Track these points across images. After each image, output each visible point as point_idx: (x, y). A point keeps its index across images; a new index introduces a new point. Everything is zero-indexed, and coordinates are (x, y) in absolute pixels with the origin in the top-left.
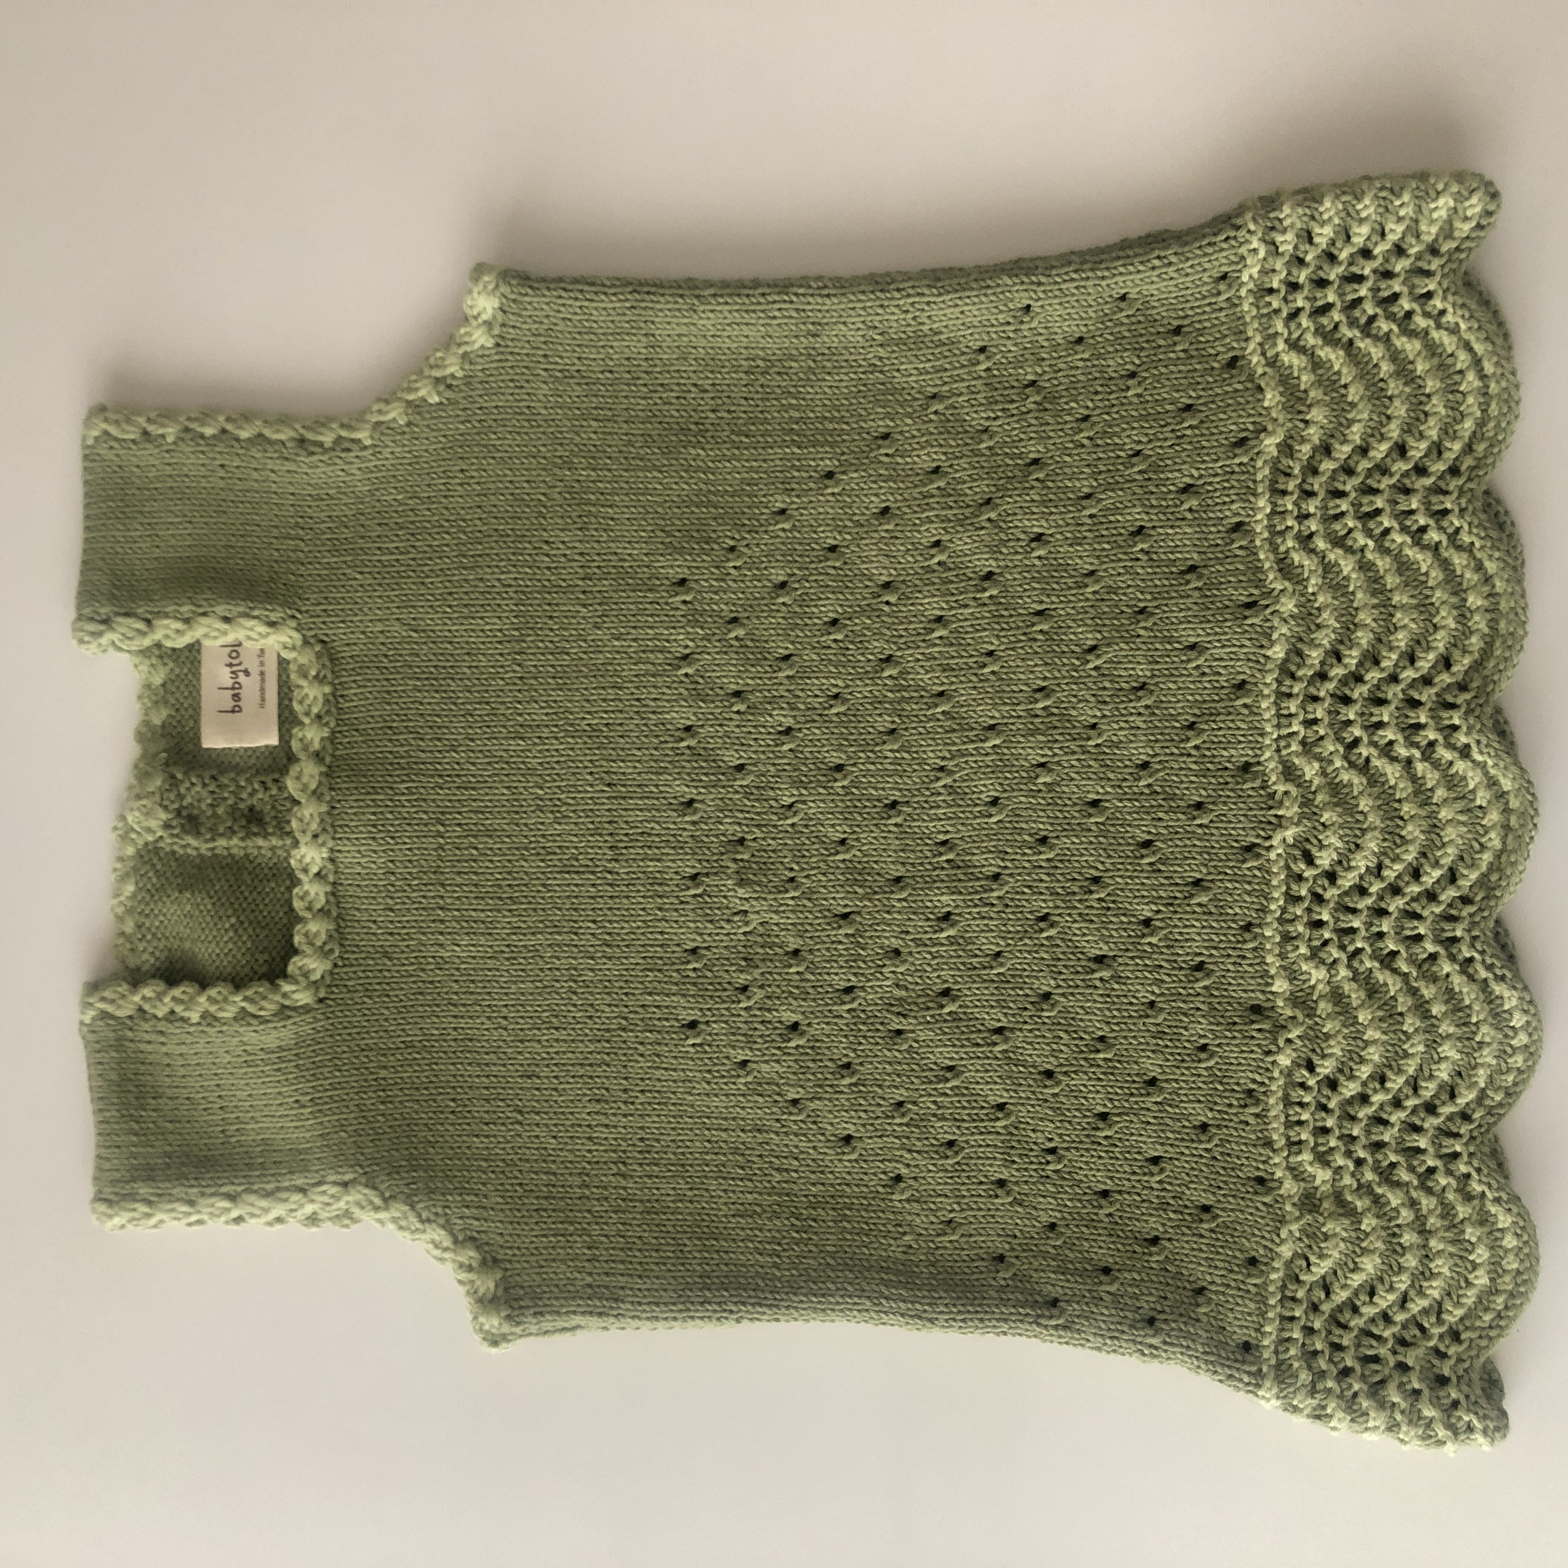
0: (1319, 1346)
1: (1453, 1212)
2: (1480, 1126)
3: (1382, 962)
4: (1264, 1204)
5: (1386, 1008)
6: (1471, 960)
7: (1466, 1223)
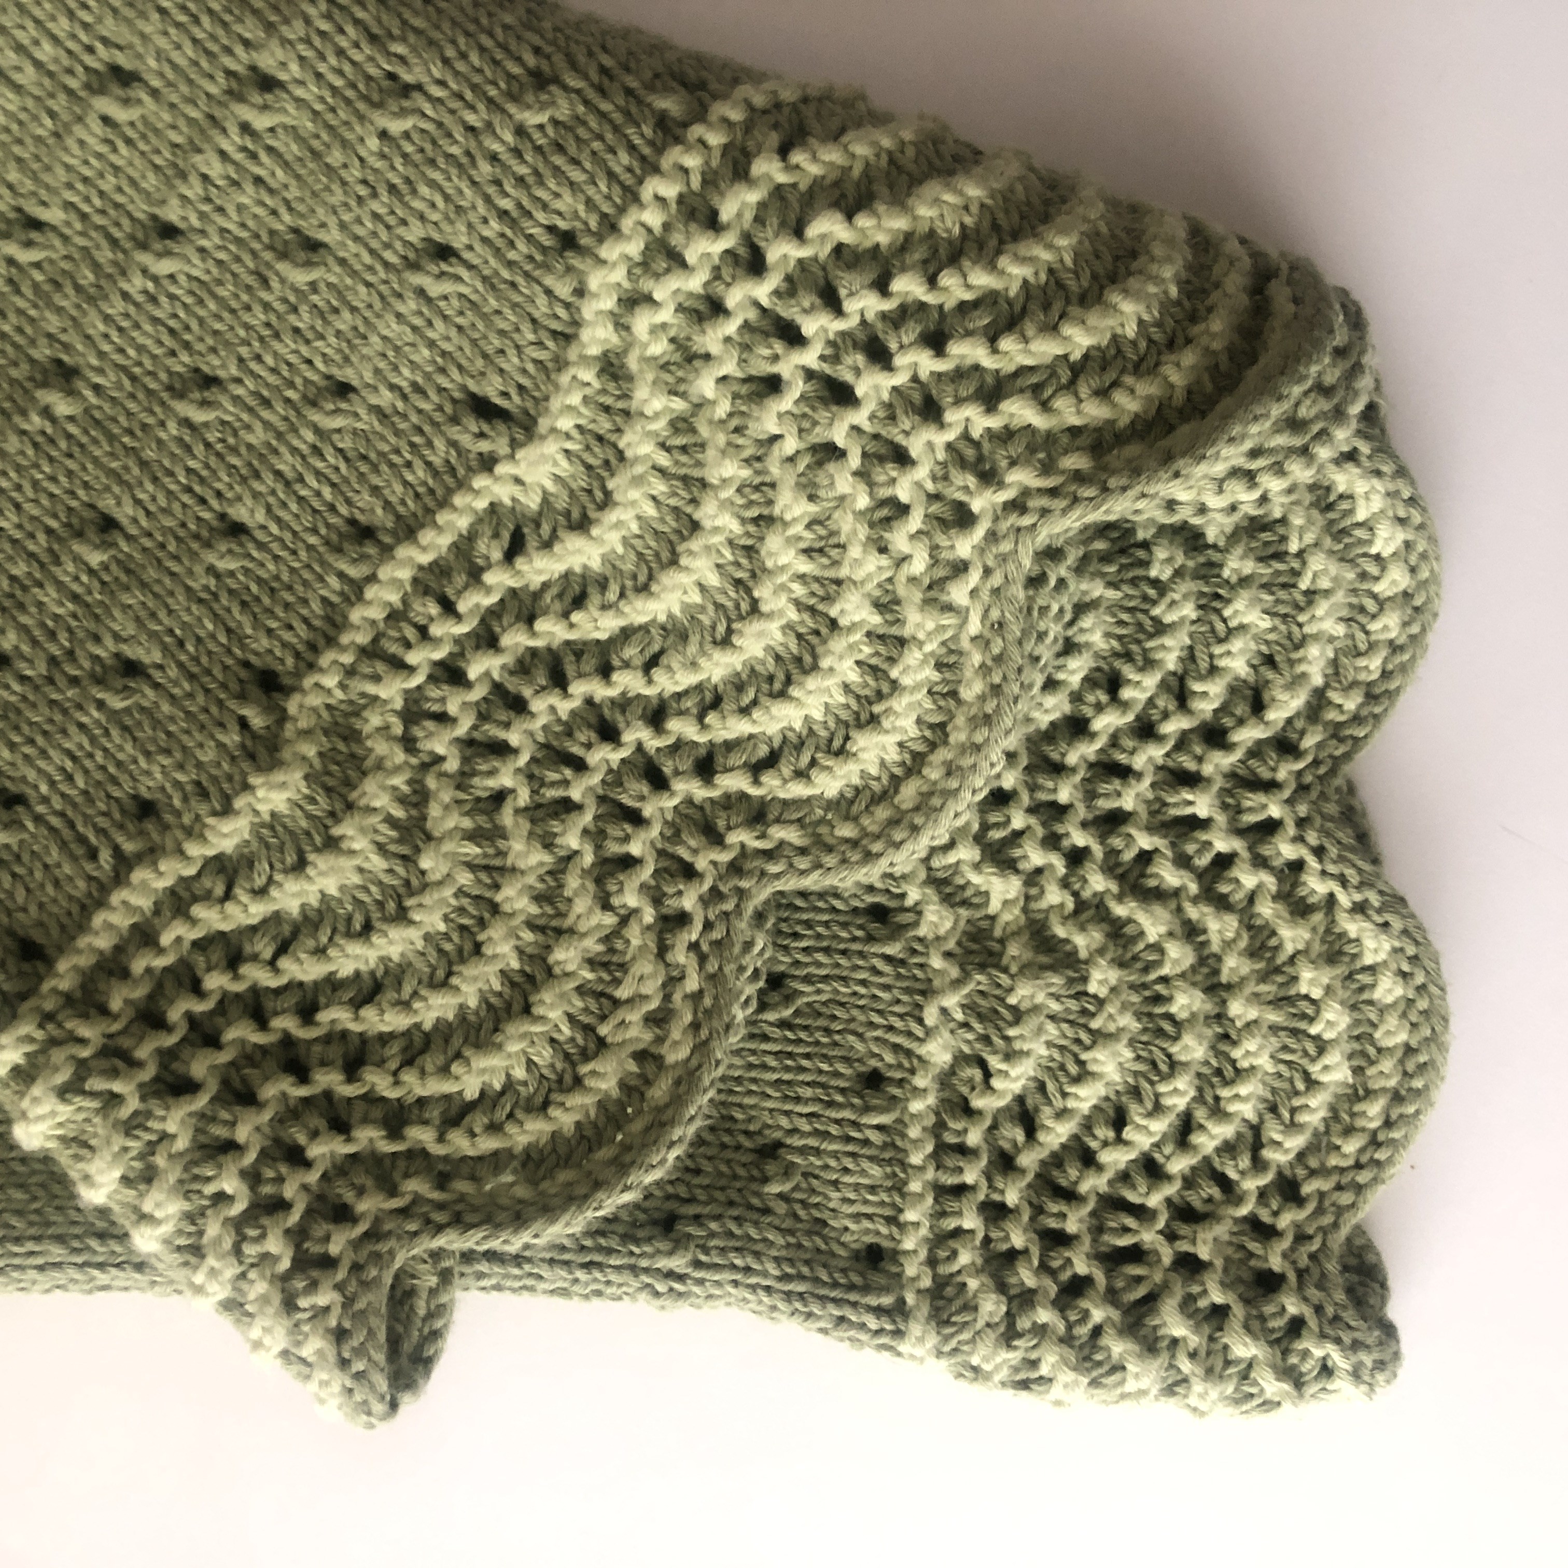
0: (1018, 1240)
1: (1273, 942)
4: (888, 959)
7: (1301, 962)
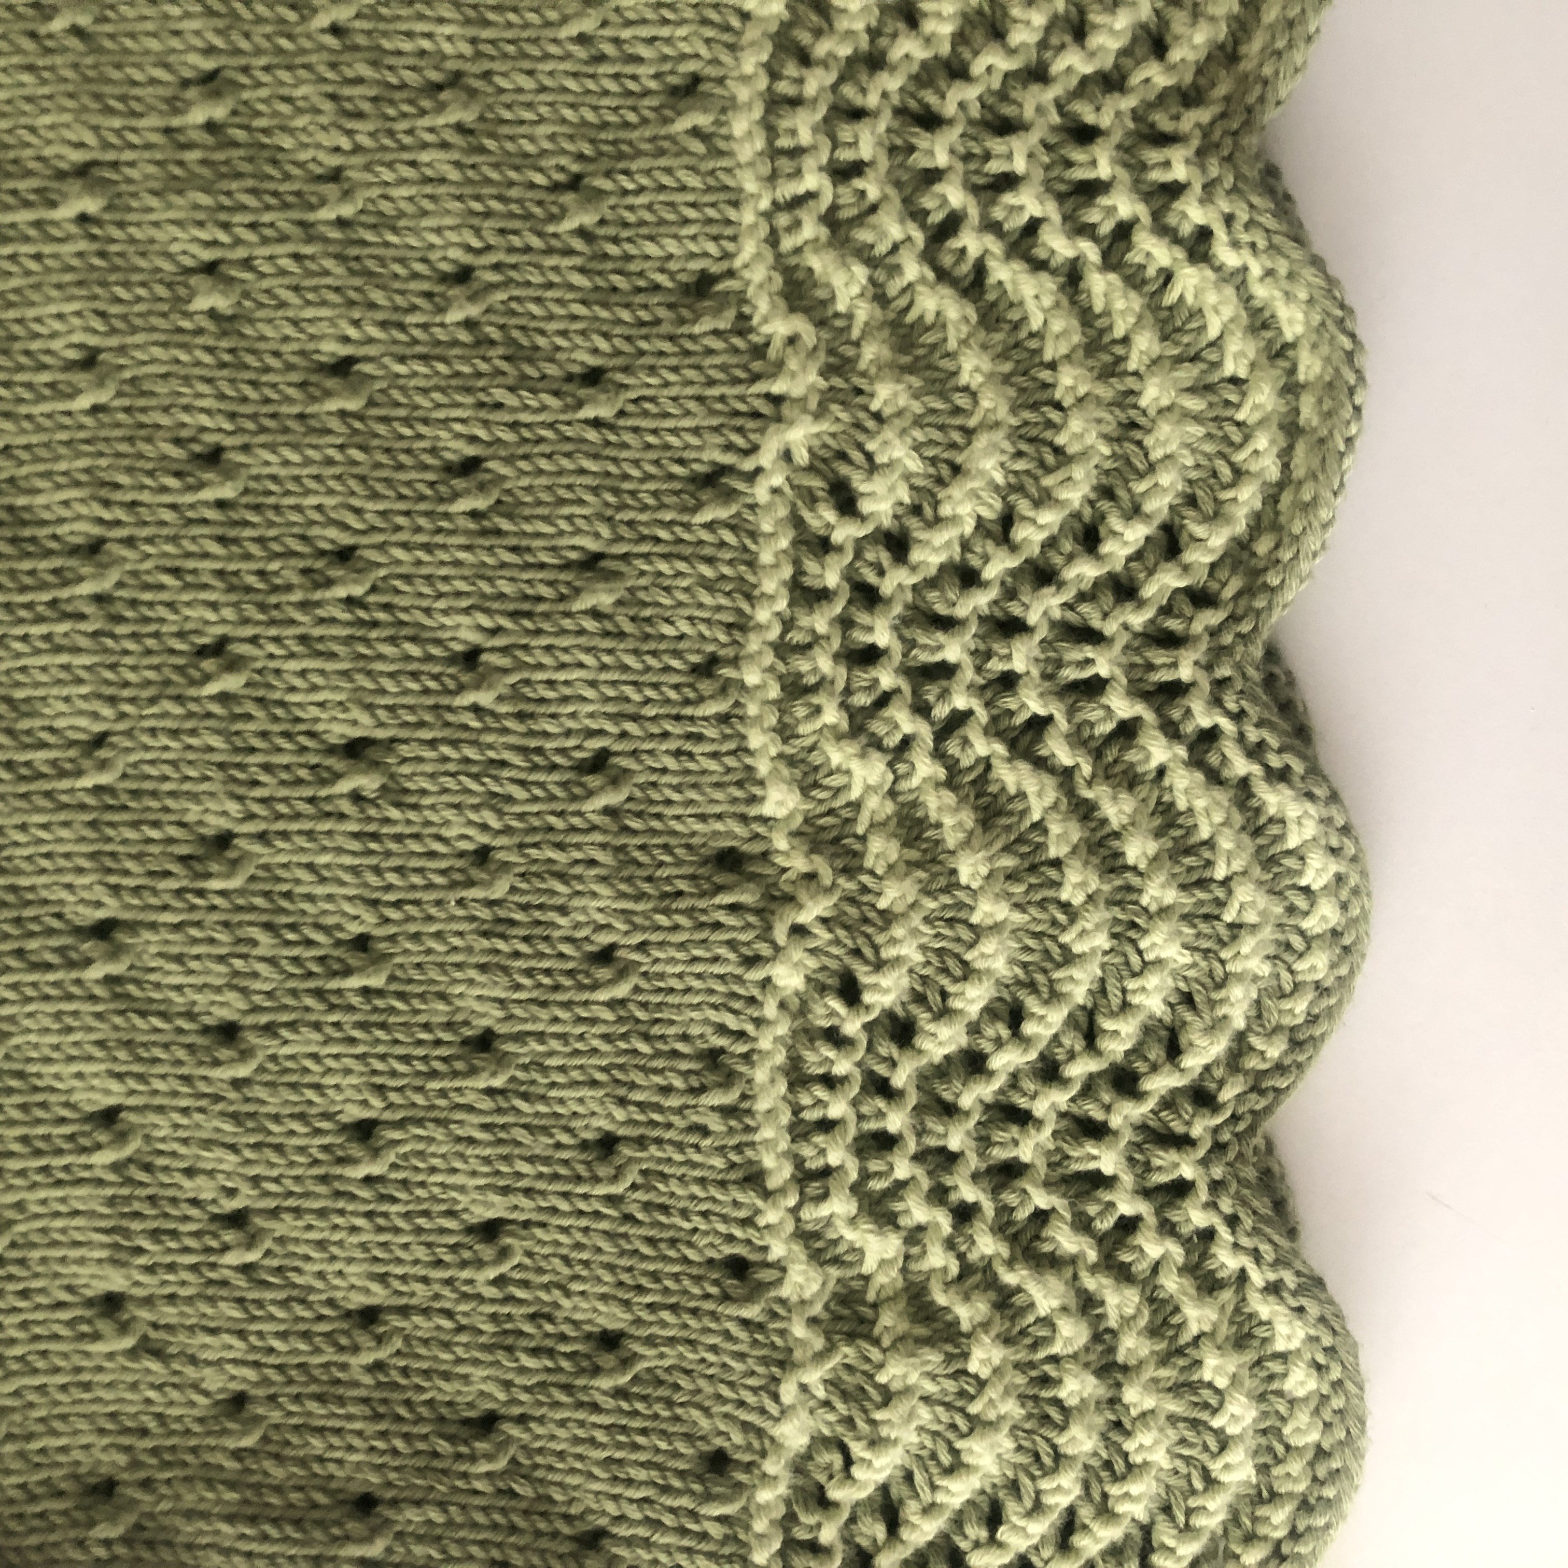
1: (1176, 1320)
2: (1235, 1118)
3: (1012, 745)
5: (1025, 849)
6: (1211, 735)
7: (1206, 1345)
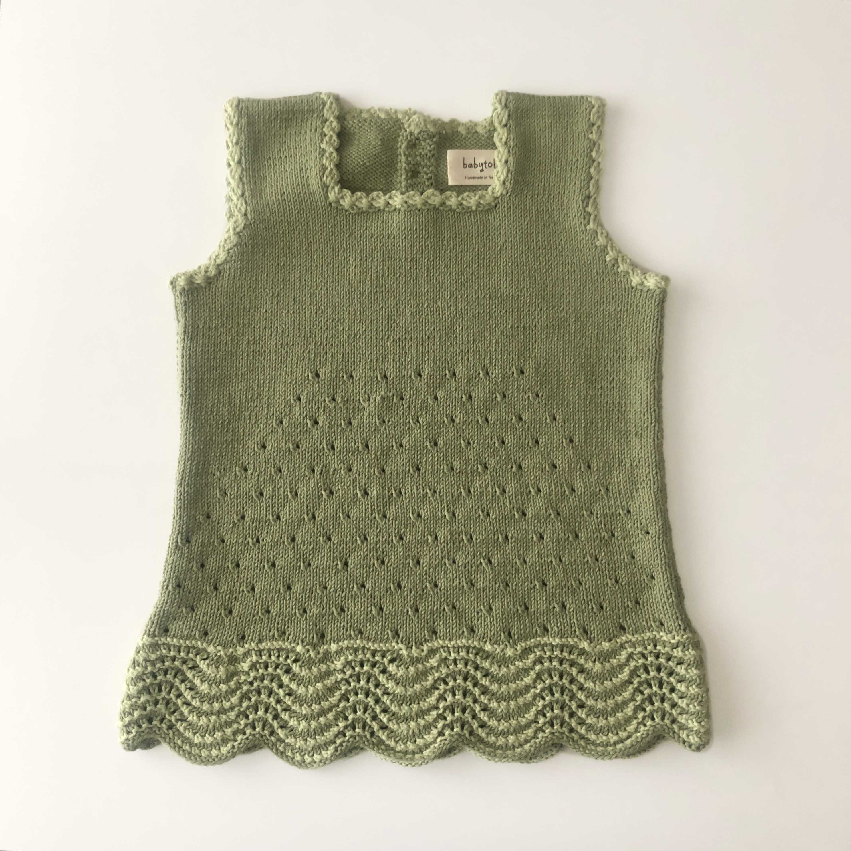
1: (228, 727)
2: (268, 740)
3: (344, 694)
5: (323, 697)
6: (345, 736)
